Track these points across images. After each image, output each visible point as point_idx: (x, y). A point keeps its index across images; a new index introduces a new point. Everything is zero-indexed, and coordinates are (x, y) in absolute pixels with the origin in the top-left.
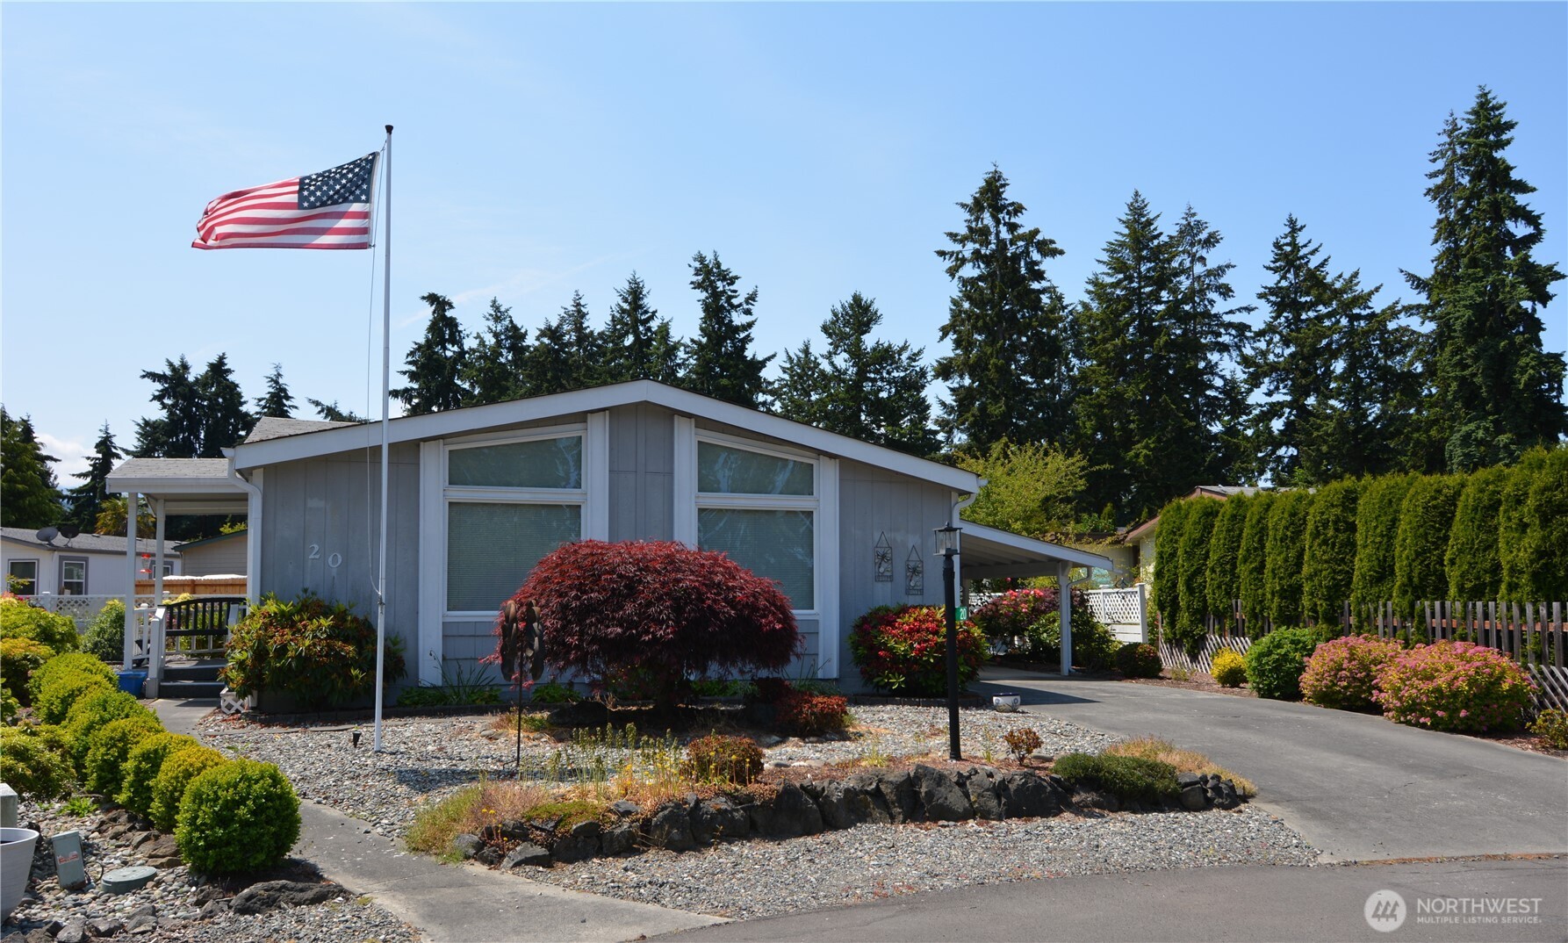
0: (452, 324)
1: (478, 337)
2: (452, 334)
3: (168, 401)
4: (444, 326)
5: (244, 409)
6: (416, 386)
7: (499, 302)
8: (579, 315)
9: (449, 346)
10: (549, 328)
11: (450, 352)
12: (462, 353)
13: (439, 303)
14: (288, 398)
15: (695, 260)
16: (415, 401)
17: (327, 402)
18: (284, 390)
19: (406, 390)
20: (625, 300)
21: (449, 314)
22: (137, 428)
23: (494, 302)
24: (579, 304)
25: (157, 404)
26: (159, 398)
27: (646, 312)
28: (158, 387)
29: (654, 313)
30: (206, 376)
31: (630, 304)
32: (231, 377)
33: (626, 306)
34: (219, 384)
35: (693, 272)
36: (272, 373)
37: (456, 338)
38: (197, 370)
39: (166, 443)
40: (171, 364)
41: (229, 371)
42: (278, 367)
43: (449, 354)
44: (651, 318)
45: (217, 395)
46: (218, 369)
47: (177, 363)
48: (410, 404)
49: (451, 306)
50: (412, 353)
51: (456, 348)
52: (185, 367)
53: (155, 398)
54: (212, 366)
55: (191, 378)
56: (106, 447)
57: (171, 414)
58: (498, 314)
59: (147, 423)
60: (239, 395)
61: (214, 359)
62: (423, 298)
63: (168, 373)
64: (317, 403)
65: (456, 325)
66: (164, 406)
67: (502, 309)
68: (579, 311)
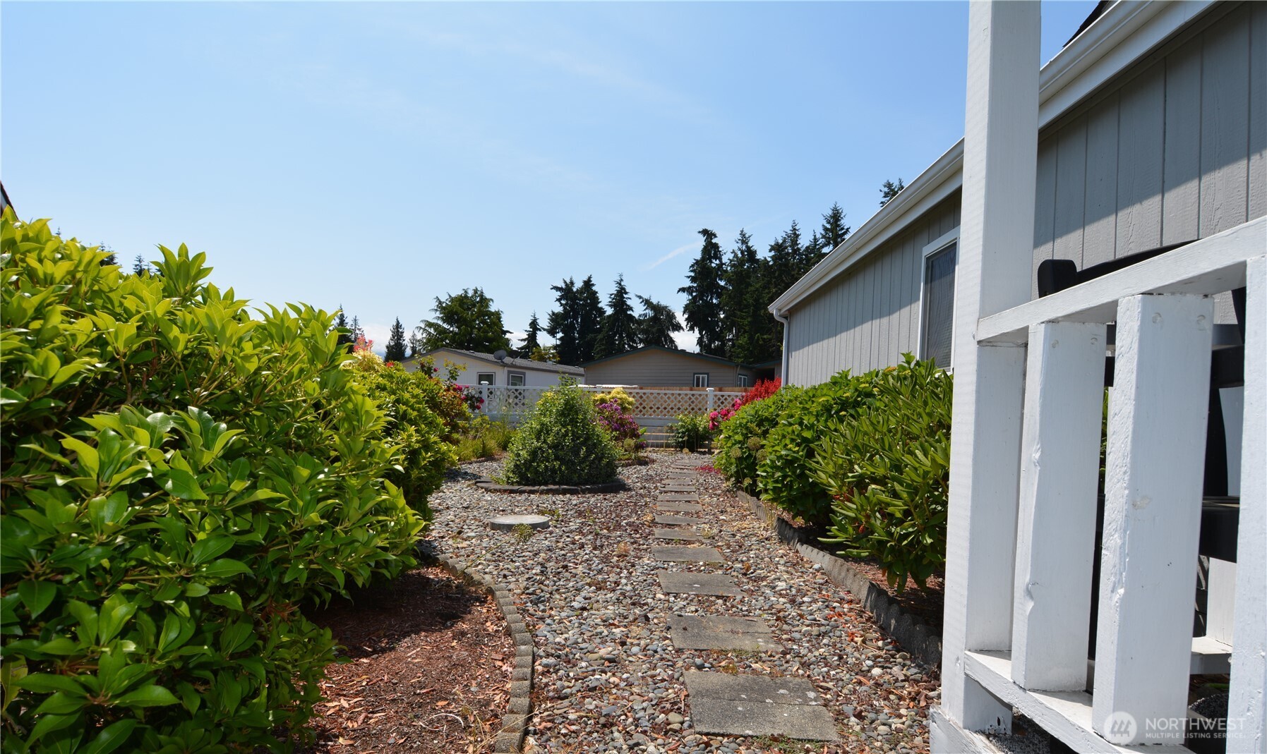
0: (716, 246)
1: (733, 252)
2: (715, 254)
3: (563, 302)
4: (711, 249)
5: (600, 305)
6: (695, 285)
7: (745, 231)
8: (795, 236)
9: (714, 261)
10: (777, 244)
11: (715, 263)
12: (722, 264)
13: (708, 234)
14: (626, 293)
15: (885, 186)
16: (694, 294)
17: (646, 297)
18: (624, 289)
19: (690, 287)
20: (829, 222)
21: (714, 241)
22: (548, 317)
23: (742, 231)
24: (795, 229)
25: (558, 303)
26: (559, 300)
27: (843, 229)
28: (559, 294)
29: (848, 229)
30: (582, 288)
31: (831, 224)
32: (594, 288)
33: (828, 226)
34: (588, 292)
35: (883, 194)
36: (618, 279)
37: (718, 255)
38: (578, 285)
39: (562, 324)
40: (565, 282)
41: (593, 285)
42: (621, 275)
43: (713, 265)
44: (845, 233)
45: (587, 298)
46: (588, 284)
47: (568, 281)
48: (692, 295)
49: (715, 236)
50: (692, 266)
51: (718, 262)
52: (572, 283)
53: (557, 300)
54: (585, 282)
55: (575, 290)
56: (534, 324)
57: (565, 309)
58: (744, 240)
59: (553, 313)
60: (597, 298)
61: (586, 279)
62: (699, 232)
63: (564, 287)
64: (640, 297)
65: (718, 247)
66: (562, 305)
67: (747, 236)
68: (795, 234)
